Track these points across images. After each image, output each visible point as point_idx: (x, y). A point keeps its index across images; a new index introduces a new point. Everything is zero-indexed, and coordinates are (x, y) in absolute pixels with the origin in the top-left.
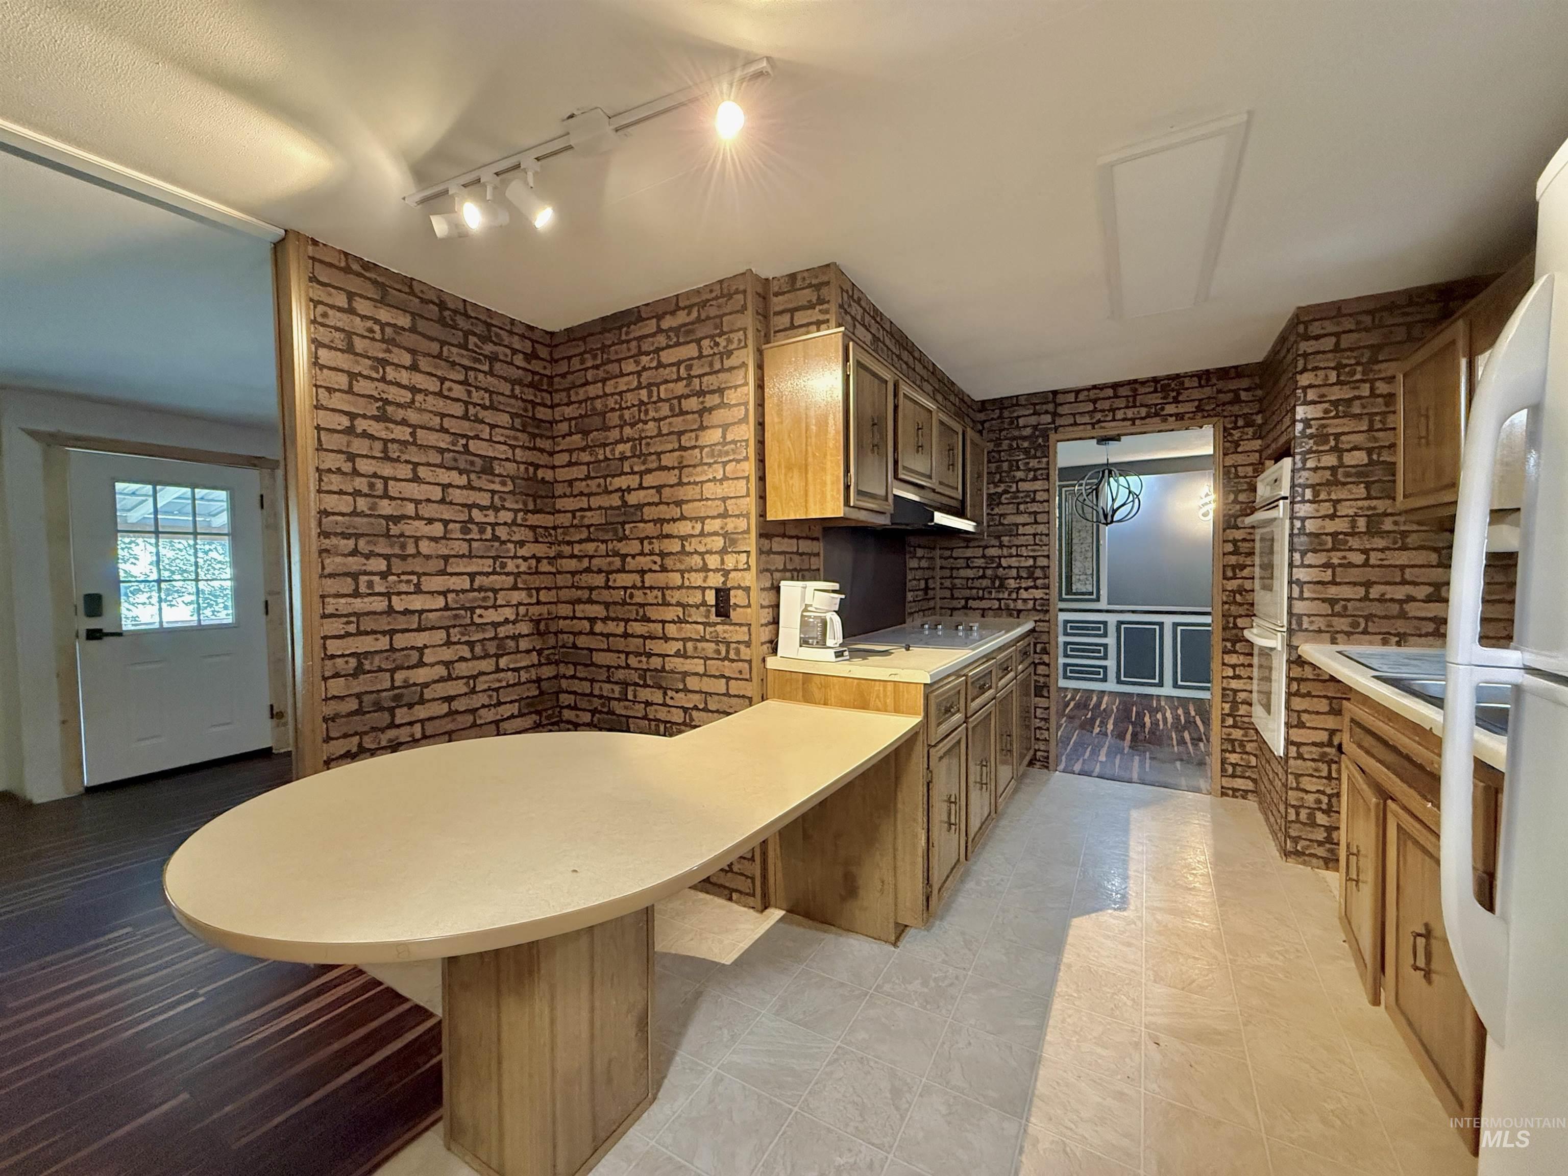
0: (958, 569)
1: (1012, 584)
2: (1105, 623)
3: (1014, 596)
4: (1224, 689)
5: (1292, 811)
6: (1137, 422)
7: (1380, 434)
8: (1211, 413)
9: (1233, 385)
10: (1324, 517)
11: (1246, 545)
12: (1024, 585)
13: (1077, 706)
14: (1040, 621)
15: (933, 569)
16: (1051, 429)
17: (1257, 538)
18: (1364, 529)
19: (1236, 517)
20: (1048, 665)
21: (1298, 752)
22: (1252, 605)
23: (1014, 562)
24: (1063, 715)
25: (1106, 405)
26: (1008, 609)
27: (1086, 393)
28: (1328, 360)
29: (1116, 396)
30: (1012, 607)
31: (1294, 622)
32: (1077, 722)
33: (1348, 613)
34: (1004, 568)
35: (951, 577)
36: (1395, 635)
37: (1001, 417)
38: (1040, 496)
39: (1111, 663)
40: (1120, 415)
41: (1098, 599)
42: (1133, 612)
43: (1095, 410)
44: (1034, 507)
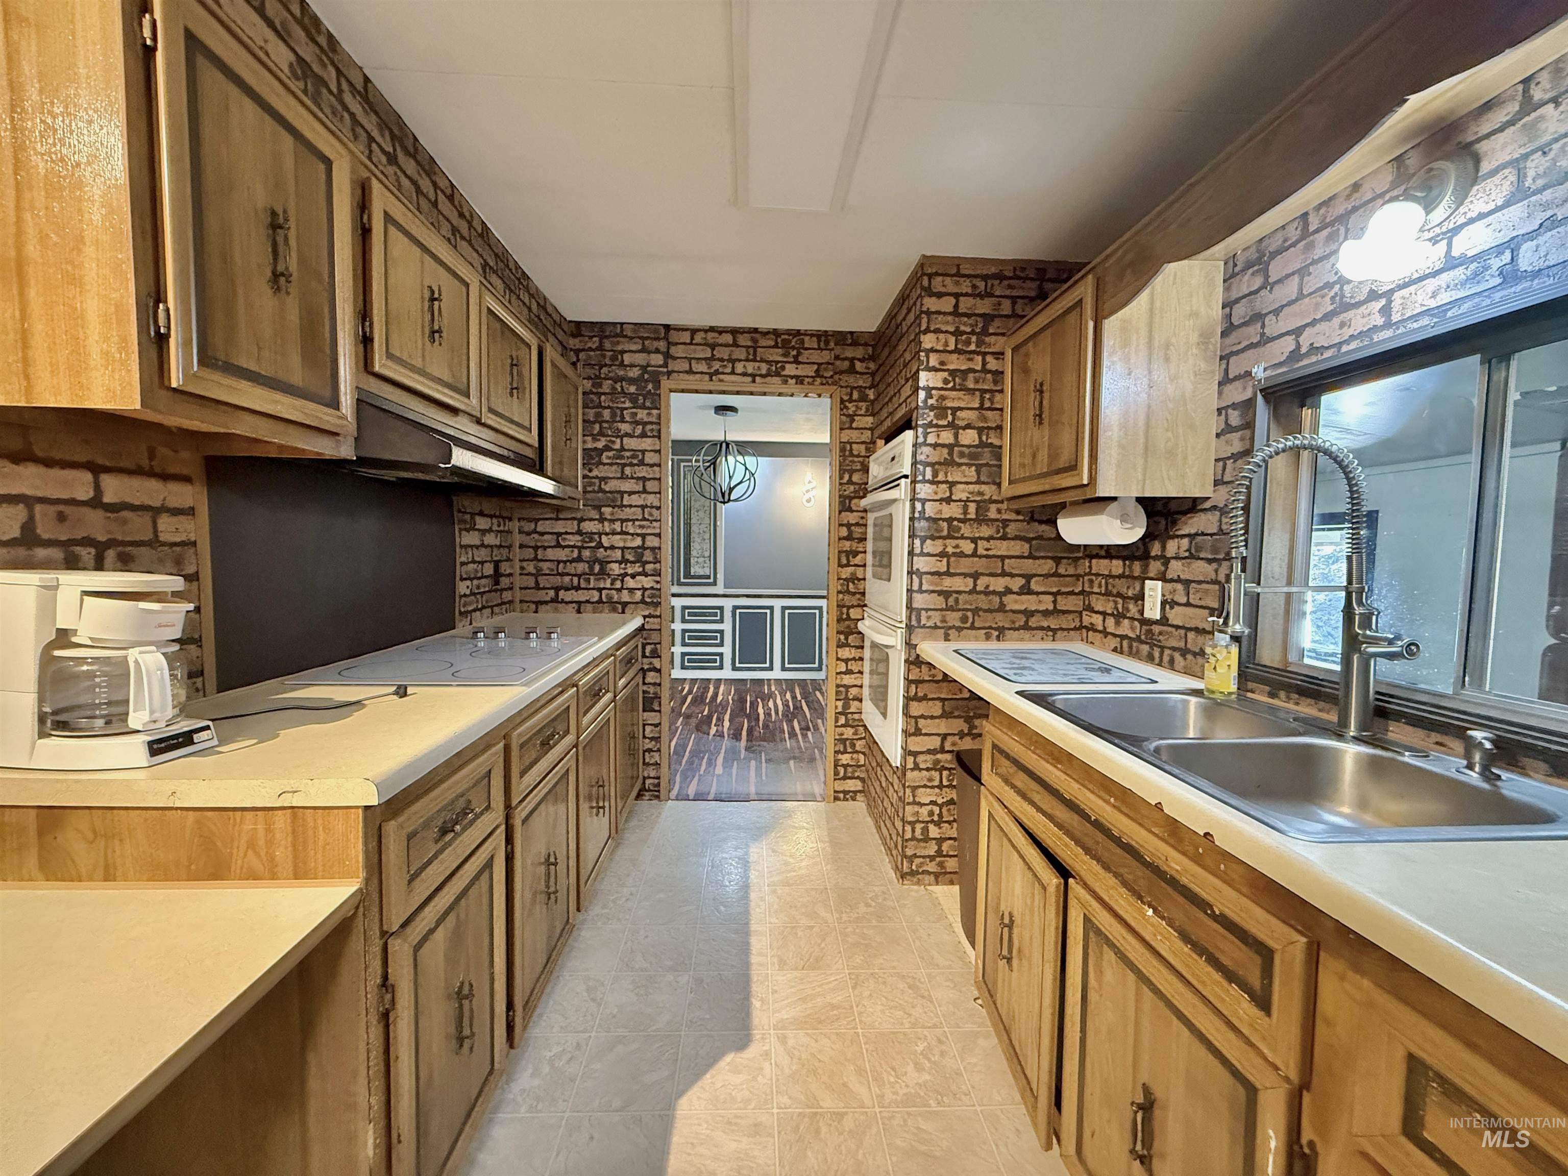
0: (545, 548)
1: (615, 569)
2: (721, 608)
3: (618, 585)
4: (838, 686)
5: (908, 828)
6: (758, 379)
7: (989, 414)
8: (830, 381)
9: (849, 353)
10: (941, 500)
11: (857, 530)
12: (630, 571)
13: (694, 701)
14: (650, 616)
15: (510, 547)
16: (661, 372)
17: (870, 522)
18: (974, 516)
19: (851, 499)
20: (659, 671)
21: (915, 763)
22: (863, 594)
23: (617, 541)
24: (680, 714)
25: (723, 353)
26: (610, 601)
27: (702, 334)
28: (948, 323)
29: (735, 344)
30: (616, 599)
31: (913, 618)
32: (694, 722)
33: (960, 607)
34: (606, 549)
35: (535, 558)
36: (995, 629)
37: (601, 348)
38: (650, 458)
39: (726, 650)
40: (739, 368)
41: (715, 583)
42: (748, 596)
43: (713, 358)
44: (642, 472)
